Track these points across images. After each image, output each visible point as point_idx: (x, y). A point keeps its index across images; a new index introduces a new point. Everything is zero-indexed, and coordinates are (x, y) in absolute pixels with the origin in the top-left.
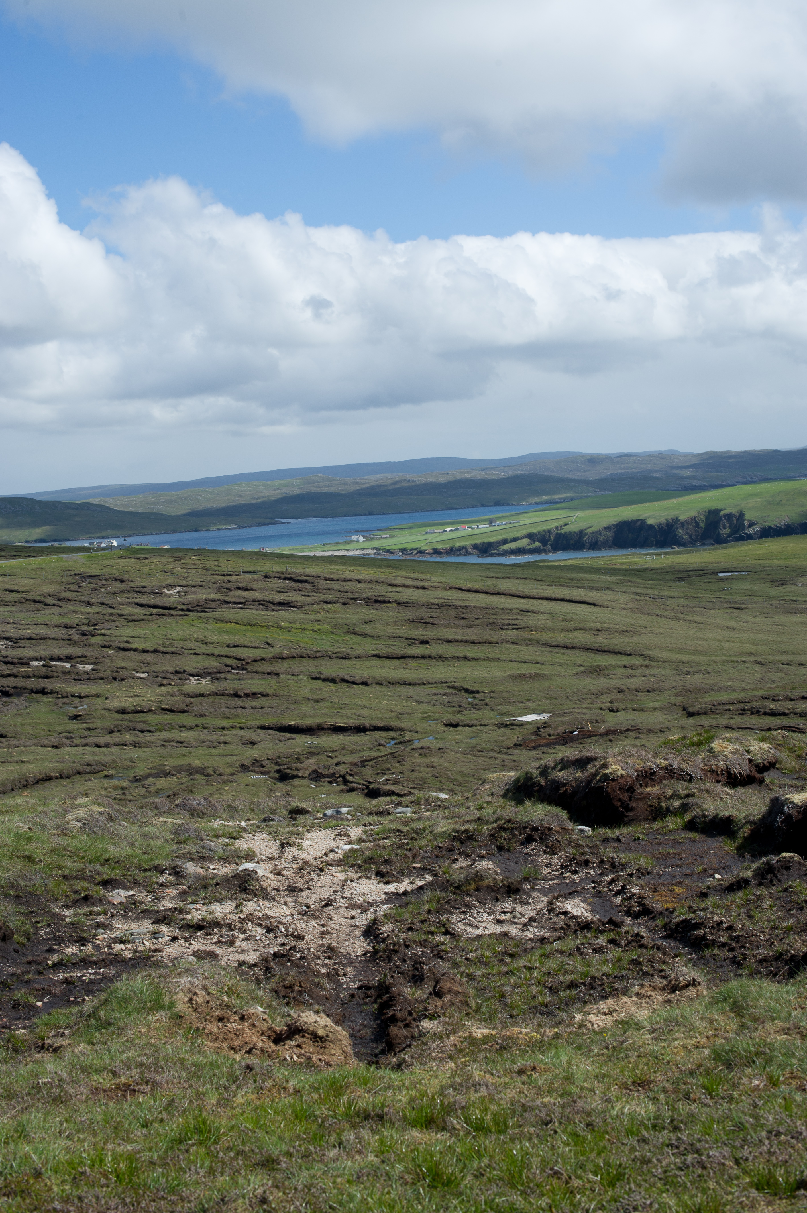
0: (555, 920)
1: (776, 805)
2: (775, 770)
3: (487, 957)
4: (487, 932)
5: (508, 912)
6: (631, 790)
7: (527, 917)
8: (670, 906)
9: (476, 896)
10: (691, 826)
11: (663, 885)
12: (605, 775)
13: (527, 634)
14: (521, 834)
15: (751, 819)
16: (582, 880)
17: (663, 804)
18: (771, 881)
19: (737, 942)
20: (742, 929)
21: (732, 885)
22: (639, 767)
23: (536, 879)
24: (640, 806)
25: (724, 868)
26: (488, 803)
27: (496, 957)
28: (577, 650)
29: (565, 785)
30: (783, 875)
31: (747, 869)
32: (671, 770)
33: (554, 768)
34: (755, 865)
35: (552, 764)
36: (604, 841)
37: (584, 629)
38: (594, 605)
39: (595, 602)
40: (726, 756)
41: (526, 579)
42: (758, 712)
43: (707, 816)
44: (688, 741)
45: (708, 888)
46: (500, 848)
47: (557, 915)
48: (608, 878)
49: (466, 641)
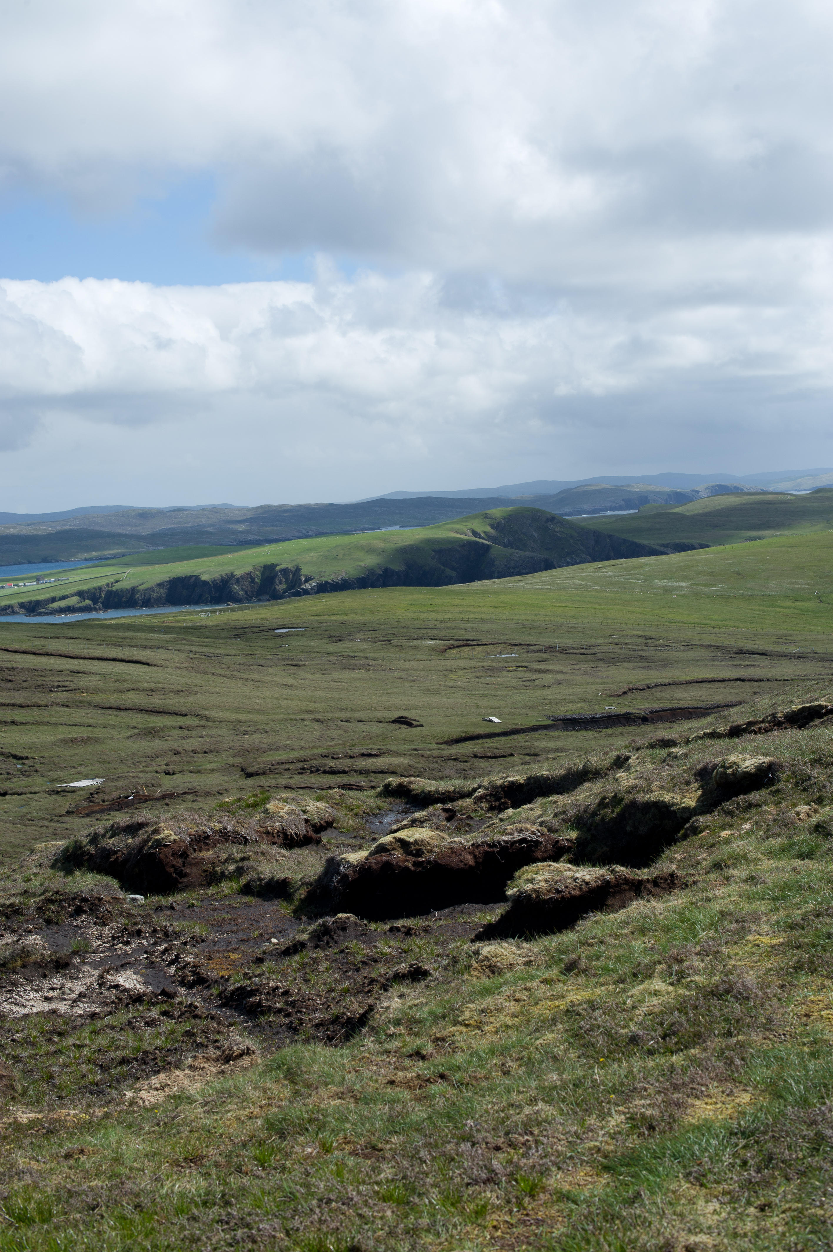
0: (105, 995)
1: (332, 865)
2: (333, 830)
3: (35, 1037)
4: (35, 1010)
5: (56, 989)
6: (184, 855)
7: (76, 992)
8: (225, 973)
9: (23, 973)
10: (247, 890)
11: (218, 952)
12: (157, 840)
13: (78, 696)
14: (70, 906)
15: (308, 880)
16: (134, 951)
17: (218, 869)
18: (328, 943)
19: (294, 1007)
20: (298, 994)
21: (288, 949)
22: (192, 831)
23: (87, 952)
24: (194, 872)
25: (280, 932)
26: (36, 874)
27: (44, 1036)
28: (130, 712)
29: (116, 852)
30: (339, 936)
31: (303, 932)
32: (226, 833)
33: (104, 835)
34: (311, 928)
35: (103, 832)
36: (157, 909)
37: (138, 690)
38: (148, 664)
39: (148, 661)
40: (282, 817)
41: (76, 638)
42: (318, 770)
43: (263, 879)
44: (243, 803)
45: (264, 953)
46: (48, 922)
47: (108, 989)
48: (161, 948)
49: (14, 705)
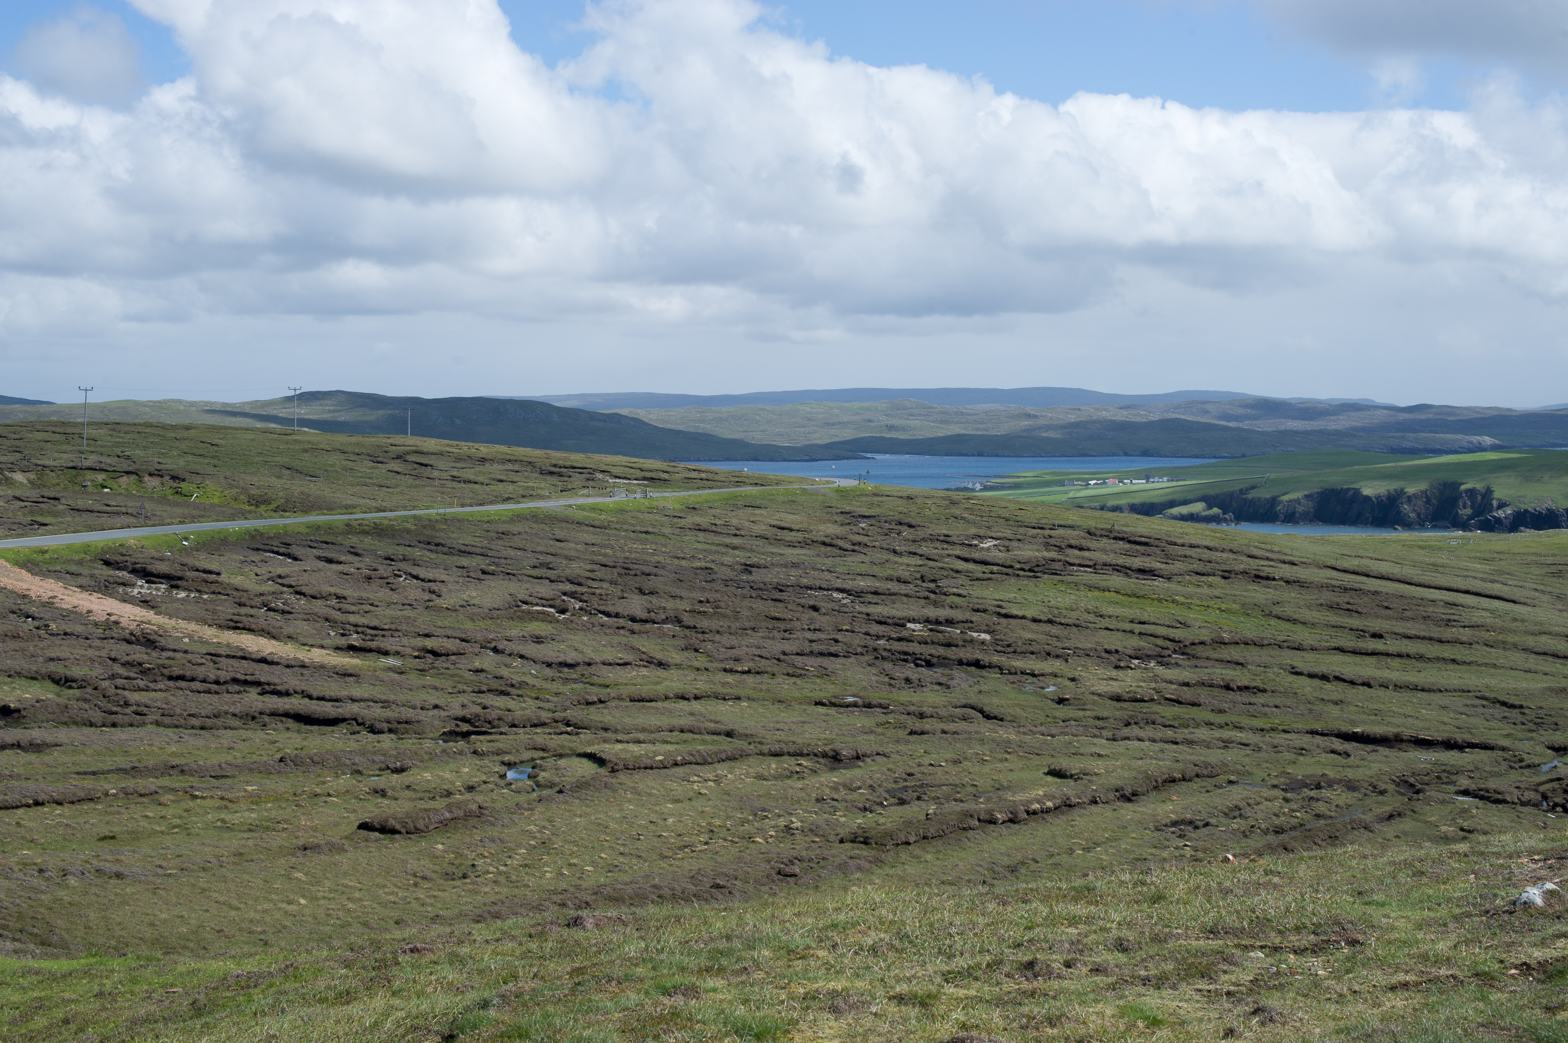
38: (1514, 602)
49: (1431, 639)
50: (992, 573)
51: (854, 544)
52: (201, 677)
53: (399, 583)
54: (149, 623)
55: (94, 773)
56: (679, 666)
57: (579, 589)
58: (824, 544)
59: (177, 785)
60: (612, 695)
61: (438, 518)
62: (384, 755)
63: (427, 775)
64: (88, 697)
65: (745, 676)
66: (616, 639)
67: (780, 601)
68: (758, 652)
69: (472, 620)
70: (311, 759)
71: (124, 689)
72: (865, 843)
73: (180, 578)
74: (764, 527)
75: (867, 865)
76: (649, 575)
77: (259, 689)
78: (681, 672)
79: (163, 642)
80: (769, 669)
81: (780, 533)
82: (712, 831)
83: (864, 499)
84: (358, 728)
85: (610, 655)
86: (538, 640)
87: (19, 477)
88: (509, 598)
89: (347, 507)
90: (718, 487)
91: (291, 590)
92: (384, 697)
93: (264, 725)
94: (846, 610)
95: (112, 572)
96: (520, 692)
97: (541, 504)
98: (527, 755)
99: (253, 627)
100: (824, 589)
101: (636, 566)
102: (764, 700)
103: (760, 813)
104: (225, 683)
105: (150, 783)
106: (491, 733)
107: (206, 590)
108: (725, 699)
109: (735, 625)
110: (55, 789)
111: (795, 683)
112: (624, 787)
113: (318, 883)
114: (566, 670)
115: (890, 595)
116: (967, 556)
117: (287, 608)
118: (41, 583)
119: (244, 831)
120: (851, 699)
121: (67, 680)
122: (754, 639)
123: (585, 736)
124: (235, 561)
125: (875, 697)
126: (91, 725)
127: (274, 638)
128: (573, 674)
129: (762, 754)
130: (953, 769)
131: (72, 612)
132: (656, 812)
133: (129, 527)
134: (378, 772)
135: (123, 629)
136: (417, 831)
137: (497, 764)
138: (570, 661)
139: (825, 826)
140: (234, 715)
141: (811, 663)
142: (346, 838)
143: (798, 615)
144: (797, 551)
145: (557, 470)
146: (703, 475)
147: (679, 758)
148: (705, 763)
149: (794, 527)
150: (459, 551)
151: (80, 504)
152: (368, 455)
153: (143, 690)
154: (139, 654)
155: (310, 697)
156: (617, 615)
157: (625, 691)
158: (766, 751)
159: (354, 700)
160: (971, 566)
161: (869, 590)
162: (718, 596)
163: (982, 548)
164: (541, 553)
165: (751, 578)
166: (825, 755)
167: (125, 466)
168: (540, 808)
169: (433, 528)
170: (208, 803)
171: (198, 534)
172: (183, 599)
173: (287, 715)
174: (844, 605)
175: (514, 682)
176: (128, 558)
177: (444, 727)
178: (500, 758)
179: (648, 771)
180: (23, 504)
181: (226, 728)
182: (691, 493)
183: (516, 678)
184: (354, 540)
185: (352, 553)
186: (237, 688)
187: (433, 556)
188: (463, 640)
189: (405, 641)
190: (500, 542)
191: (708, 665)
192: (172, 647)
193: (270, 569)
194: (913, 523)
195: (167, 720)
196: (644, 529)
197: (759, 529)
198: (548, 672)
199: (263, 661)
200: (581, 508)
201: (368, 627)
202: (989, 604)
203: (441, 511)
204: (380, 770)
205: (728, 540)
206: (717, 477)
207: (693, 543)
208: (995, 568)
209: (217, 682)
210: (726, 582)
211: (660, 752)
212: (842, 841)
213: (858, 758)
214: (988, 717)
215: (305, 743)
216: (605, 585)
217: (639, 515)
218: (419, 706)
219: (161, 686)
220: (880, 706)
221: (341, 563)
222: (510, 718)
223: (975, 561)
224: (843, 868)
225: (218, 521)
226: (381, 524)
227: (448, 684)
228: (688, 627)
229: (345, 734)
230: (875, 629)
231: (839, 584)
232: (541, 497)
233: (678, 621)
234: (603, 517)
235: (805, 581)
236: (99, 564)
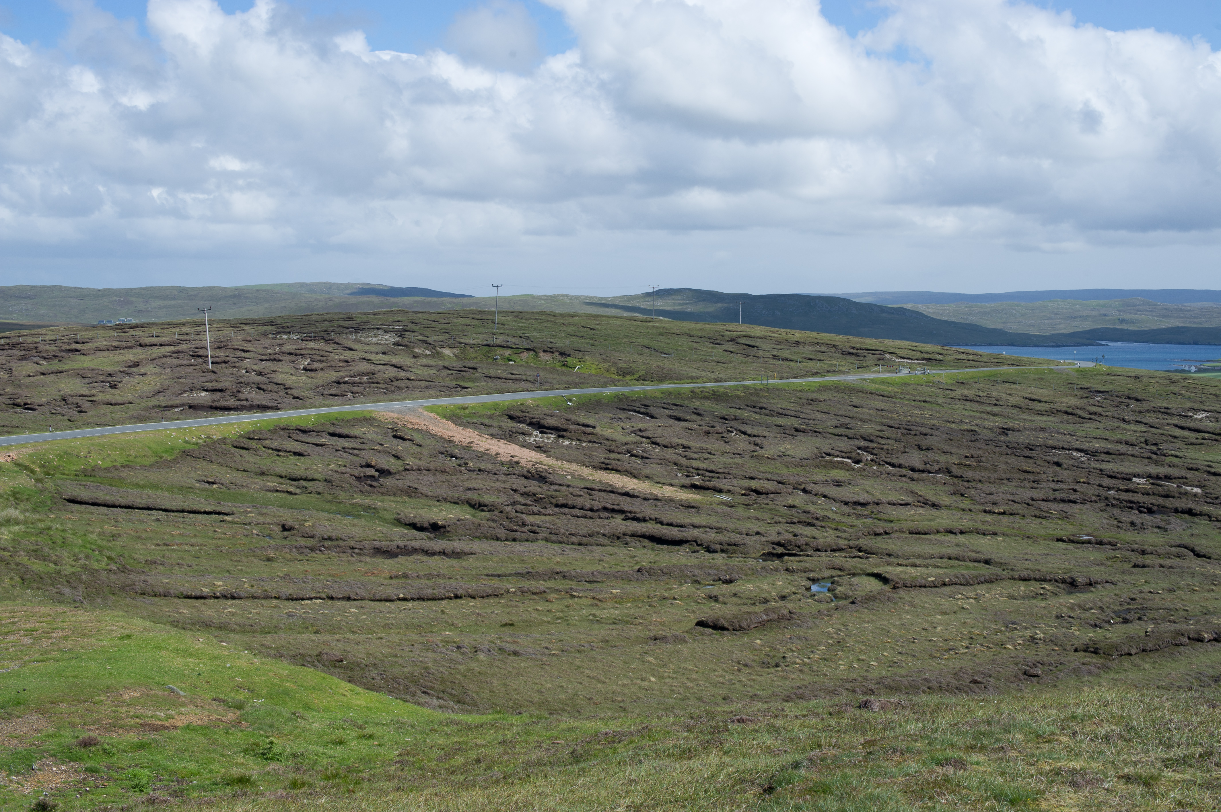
50: (1203, 439)
51: (1090, 414)
52: (580, 505)
53: (731, 437)
54: (542, 463)
55: (499, 576)
56: (948, 507)
57: (871, 445)
58: (1066, 413)
59: (560, 587)
60: (895, 528)
61: (762, 387)
62: (717, 569)
63: (750, 586)
64: (495, 518)
65: (1001, 517)
66: (899, 485)
67: (1030, 457)
68: (1011, 498)
69: (787, 467)
70: (662, 570)
71: (522, 513)
72: (1096, 652)
73: (565, 430)
74: (1018, 399)
75: (1096, 670)
76: (926, 435)
77: (623, 516)
78: (950, 512)
79: (551, 478)
80: (1020, 512)
81: (1031, 403)
82: (972, 638)
83: (1100, 377)
84: (697, 548)
85: (893, 497)
86: (838, 484)
87: (447, 352)
88: (816, 451)
89: (692, 378)
90: (982, 367)
91: (649, 441)
92: (718, 525)
93: (626, 544)
94: (1084, 466)
95: (514, 425)
96: (823, 524)
97: (842, 378)
98: (827, 573)
99: (619, 468)
100: (1066, 449)
101: (916, 428)
102: (1016, 536)
103: (1011, 625)
104: (598, 510)
105: (540, 585)
106: (800, 555)
107: (585, 439)
108: (984, 534)
109: (994, 476)
110: (470, 586)
111: (1041, 523)
112: (903, 601)
113: (665, 665)
114: (859, 508)
115: (1120, 455)
116: (1183, 425)
117: (645, 455)
118: (462, 432)
119: (610, 624)
120: (1086, 538)
121: (480, 505)
122: (1009, 487)
123: (873, 559)
124: (607, 418)
125: (1106, 536)
126: (498, 539)
127: (635, 477)
128: (865, 511)
129: (1013, 578)
130: (1168, 596)
131: (485, 454)
132: (928, 621)
133: (528, 390)
134: (712, 583)
135: (522, 467)
136: (741, 628)
137: (804, 579)
138: (862, 501)
139: (1062, 638)
140: (604, 535)
141: (1054, 507)
142: (687, 632)
143: (1044, 469)
144: (1045, 418)
145: (855, 351)
146: (970, 357)
147: (947, 580)
148: (967, 584)
149: (1042, 399)
150: (778, 413)
151: (492, 373)
152: (709, 338)
153: (536, 514)
154: (534, 486)
155: (662, 523)
156: (900, 466)
157: (905, 526)
158: (1017, 577)
159: (695, 527)
160: (1186, 433)
161: (1102, 450)
162: (980, 452)
163: (1196, 419)
164: (841, 416)
165: (1007, 439)
166: (1064, 581)
167: (525, 344)
168: (837, 615)
169: (758, 395)
170: (583, 601)
171: (580, 397)
172: (567, 446)
173: (644, 536)
174: (1082, 462)
175: (818, 516)
176: (527, 414)
177: (764, 549)
178: (806, 575)
179: (922, 589)
180: (450, 372)
181: (597, 545)
182: (960, 370)
183: (820, 513)
184: (697, 403)
185: (695, 413)
186: (606, 514)
187: (758, 417)
188: (779, 482)
189: (735, 482)
190: (809, 407)
191: (972, 507)
192: (558, 482)
193: (633, 424)
194: (1140, 398)
195: (554, 537)
196: (923, 399)
197: (1014, 400)
198: (845, 509)
199: (627, 494)
200: (873, 381)
201: (706, 470)
202: (1201, 464)
203: (765, 382)
204: (714, 581)
205: (989, 409)
206: (981, 359)
207: (961, 411)
208: (1206, 435)
209: (591, 510)
210: (987, 442)
211: (932, 575)
212: (1076, 650)
213: (1091, 584)
214: (1198, 555)
215: (657, 558)
216: (891, 442)
217: (919, 388)
218: (745, 532)
219: (549, 511)
220: (1110, 544)
221: (686, 421)
222: (815, 544)
223: (1190, 429)
224: (1076, 672)
225: (594, 387)
226: (718, 391)
227: (767, 516)
228: (956, 477)
229: (688, 552)
230: (1107, 482)
231: (1078, 445)
232: (842, 373)
233: (949, 472)
234: (890, 389)
235: (1050, 442)
236: (505, 419)
